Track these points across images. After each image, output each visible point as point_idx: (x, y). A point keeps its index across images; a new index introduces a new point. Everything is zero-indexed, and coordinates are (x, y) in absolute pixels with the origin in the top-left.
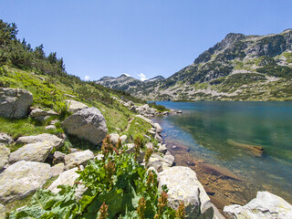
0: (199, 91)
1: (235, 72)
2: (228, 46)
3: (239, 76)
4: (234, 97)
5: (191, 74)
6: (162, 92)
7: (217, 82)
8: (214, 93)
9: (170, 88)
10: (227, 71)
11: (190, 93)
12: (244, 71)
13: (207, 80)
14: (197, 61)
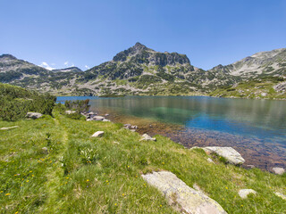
0: (120, 86)
1: (145, 73)
2: (138, 52)
3: (147, 77)
4: (147, 93)
5: (112, 70)
6: (81, 86)
7: (134, 80)
8: (133, 89)
9: (90, 82)
10: (139, 72)
11: (113, 88)
12: (149, 74)
13: (126, 77)
14: (116, 58)
